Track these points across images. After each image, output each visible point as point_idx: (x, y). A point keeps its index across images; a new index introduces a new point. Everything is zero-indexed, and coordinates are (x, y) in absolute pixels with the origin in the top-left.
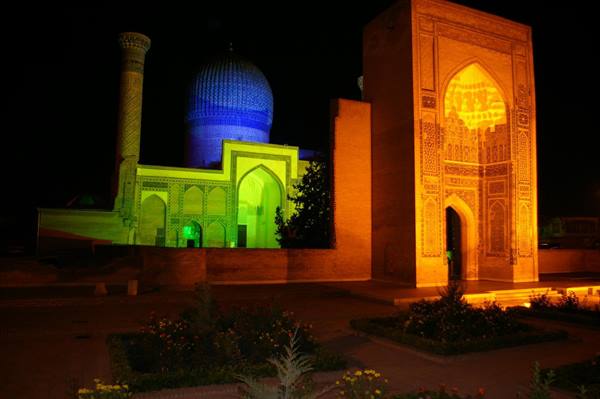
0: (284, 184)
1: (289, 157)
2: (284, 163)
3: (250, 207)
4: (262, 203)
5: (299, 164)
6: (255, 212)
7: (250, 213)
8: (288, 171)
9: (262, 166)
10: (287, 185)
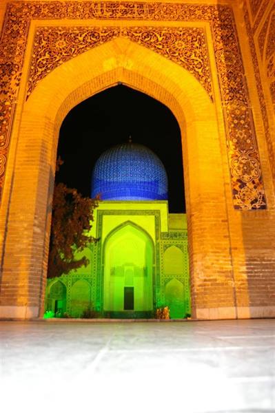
0: (154, 240)
1: (158, 212)
2: (153, 217)
3: (136, 269)
4: (146, 264)
5: (169, 217)
6: (142, 273)
7: (137, 274)
8: (158, 224)
9: (129, 222)
10: (157, 239)
